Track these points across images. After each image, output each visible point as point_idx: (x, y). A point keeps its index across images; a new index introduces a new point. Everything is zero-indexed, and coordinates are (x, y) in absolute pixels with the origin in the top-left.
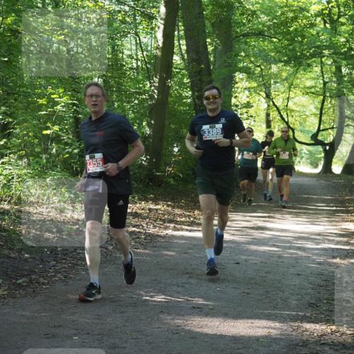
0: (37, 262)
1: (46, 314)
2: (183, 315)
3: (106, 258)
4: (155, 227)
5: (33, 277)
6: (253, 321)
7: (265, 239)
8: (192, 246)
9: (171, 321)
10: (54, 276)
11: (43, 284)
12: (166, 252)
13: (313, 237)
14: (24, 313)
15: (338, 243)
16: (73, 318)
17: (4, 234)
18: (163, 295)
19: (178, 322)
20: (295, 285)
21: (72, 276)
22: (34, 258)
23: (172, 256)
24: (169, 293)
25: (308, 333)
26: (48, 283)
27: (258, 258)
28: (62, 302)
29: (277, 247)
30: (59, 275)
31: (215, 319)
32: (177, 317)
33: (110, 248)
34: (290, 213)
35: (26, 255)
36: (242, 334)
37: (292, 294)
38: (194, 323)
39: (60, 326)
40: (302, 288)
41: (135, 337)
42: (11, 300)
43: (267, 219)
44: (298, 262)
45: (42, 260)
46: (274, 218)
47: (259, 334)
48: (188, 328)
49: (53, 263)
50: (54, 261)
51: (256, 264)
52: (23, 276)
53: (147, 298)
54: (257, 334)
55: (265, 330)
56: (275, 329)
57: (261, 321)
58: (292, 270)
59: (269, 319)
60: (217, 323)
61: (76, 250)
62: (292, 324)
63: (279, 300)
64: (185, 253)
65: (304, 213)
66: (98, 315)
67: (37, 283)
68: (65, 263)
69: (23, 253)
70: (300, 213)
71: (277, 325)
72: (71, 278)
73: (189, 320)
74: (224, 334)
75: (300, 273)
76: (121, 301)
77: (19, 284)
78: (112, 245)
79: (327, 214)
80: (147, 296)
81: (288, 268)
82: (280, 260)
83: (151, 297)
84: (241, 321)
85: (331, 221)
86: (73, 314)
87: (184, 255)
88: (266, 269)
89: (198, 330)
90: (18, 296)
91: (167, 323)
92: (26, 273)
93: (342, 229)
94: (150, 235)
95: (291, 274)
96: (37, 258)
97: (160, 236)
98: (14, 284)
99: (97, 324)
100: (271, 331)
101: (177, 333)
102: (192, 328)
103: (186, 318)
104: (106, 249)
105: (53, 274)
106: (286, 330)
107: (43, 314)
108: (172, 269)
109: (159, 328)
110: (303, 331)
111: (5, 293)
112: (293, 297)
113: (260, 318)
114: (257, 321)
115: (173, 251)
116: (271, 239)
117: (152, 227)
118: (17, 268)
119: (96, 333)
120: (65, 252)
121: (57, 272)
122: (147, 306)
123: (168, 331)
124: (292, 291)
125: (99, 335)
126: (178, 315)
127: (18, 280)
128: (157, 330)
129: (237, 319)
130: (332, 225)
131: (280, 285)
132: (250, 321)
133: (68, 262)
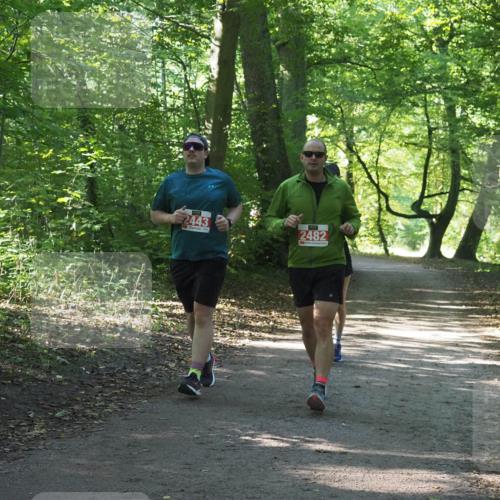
0: (76, 387)
1: (112, 463)
2: (307, 463)
3: (170, 379)
4: (224, 335)
5: (76, 407)
6: (410, 471)
7: (383, 351)
8: (285, 363)
9: (294, 472)
10: (106, 407)
11: (93, 418)
12: (253, 371)
13: (449, 348)
14: (78, 461)
15: (487, 357)
16: (152, 467)
17: (21, 346)
18: (268, 433)
19: (304, 472)
20: (448, 418)
21: (130, 406)
22: (70, 381)
23: (260, 376)
24: (275, 430)
25: (494, 489)
26: (100, 417)
27: (384, 380)
28: (129, 445)
29: (405, 362)
30: (112, 405)
31: (355, 469)
32: (300, 466)
33: (172, 365)
34: (404, 314)
35: (58, 377)
36: (401, 490)
37: (450, 432)
38: (327, 474)
39: (138, 480)
40: (461, 423)
41: (250, 495)
42: (54, 441)
43: (376, 323)
44: (441, 386)
45: (82, 383)
46: (386, 321)
47: (425, 490)
48: (321, 482)
49: (98, 387)
50: (100, 384)
51: (382, 387)
52: (61, 407)
53: (247, 438)
54: (422, 491)
55: (432, 484)
56: (444, 482)
57: (420, 472)
58: (436, 396)
59: (431, 469)
60: (360, 474)
61: (125, 368)
62: (466, 474)
63: (434, 441)
64: (280, 372)
65: (424, 314)
66: (187, 464)
67: (84, 416)
68: (115, 388)
69: (53, 372)
70: (418, 314)
71: (446, 477)
72: (129, 409)
73: (319, 471)
74: (374, 490)
75: (450, 400)
76: (211, 442)
77: (59, 419)
78: (172, 361)
79: (456, 315)
80: (246, 435)
81: (429, 393)
82: (415, 382)
83: (252, 436)
84: (393, 471)
85: (466, 326)
86: (151, 462)
87: (280, 375)
88: (400, 396)
89: (336, 485)
90: (63, 435)
91: (288, 475)
92: (64, 403)
93: (486, 336)
94: (221, 346)
95: (438, 402)
96: (75, 380)
97: (235, 348)
98: (52, 418)
99: (189, 476)
100: (441, 485)
101: (308, 490)
102: (328, 483)
103: (313, 466)
104: (167, 366)
105: (103, 403)
106: (461, 485)
107: (107, 462)
108: (268, 396)
109: (279, 482)
110: (486, 486)
111: (43, 431)
112: (452, 436)
113: (418, 468)
114: (414, 471)
115: (262, 370)
116: (391, 351)
117: (219, 334)
118: (51, 394)
119: (193, 489)
120: (111, 372)
121: (108, 400)
122: (251, 449)
123: (294, 486)
124: (447, 427)
125: (198, 492)
126: (300, 462)
127: (55, 412)
128: (279, 484)
129: (385, 468)
130: (470, 332)
131: (427, 419)
132: (404, 471)
133: (118, 386)
